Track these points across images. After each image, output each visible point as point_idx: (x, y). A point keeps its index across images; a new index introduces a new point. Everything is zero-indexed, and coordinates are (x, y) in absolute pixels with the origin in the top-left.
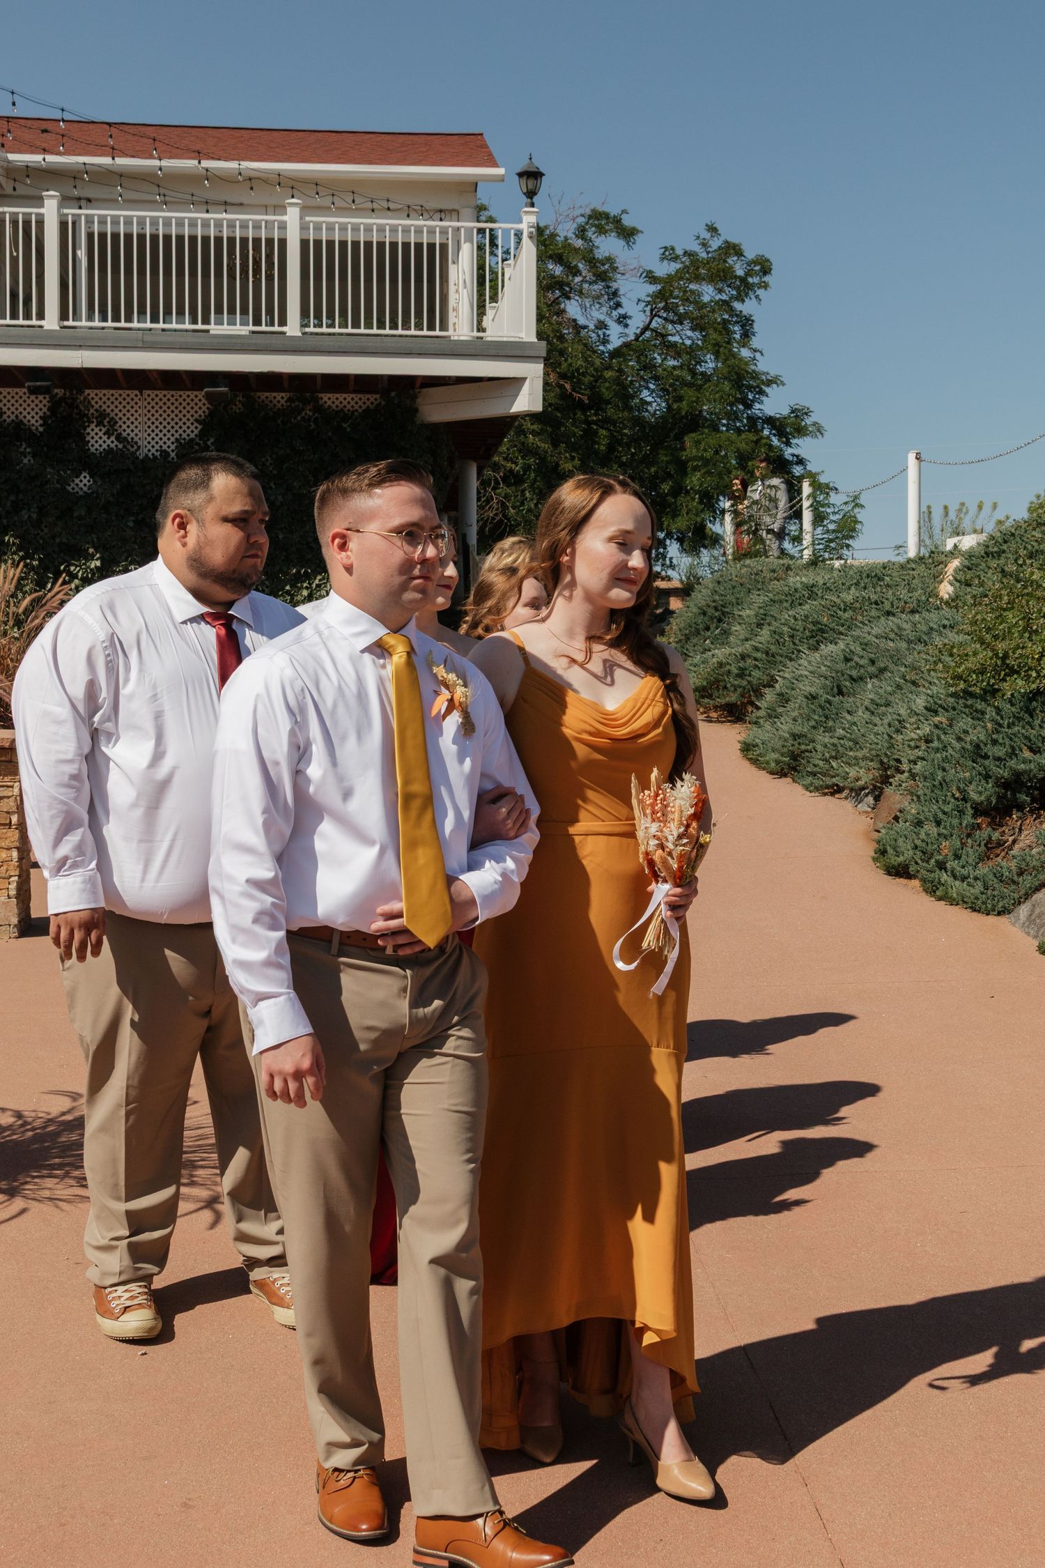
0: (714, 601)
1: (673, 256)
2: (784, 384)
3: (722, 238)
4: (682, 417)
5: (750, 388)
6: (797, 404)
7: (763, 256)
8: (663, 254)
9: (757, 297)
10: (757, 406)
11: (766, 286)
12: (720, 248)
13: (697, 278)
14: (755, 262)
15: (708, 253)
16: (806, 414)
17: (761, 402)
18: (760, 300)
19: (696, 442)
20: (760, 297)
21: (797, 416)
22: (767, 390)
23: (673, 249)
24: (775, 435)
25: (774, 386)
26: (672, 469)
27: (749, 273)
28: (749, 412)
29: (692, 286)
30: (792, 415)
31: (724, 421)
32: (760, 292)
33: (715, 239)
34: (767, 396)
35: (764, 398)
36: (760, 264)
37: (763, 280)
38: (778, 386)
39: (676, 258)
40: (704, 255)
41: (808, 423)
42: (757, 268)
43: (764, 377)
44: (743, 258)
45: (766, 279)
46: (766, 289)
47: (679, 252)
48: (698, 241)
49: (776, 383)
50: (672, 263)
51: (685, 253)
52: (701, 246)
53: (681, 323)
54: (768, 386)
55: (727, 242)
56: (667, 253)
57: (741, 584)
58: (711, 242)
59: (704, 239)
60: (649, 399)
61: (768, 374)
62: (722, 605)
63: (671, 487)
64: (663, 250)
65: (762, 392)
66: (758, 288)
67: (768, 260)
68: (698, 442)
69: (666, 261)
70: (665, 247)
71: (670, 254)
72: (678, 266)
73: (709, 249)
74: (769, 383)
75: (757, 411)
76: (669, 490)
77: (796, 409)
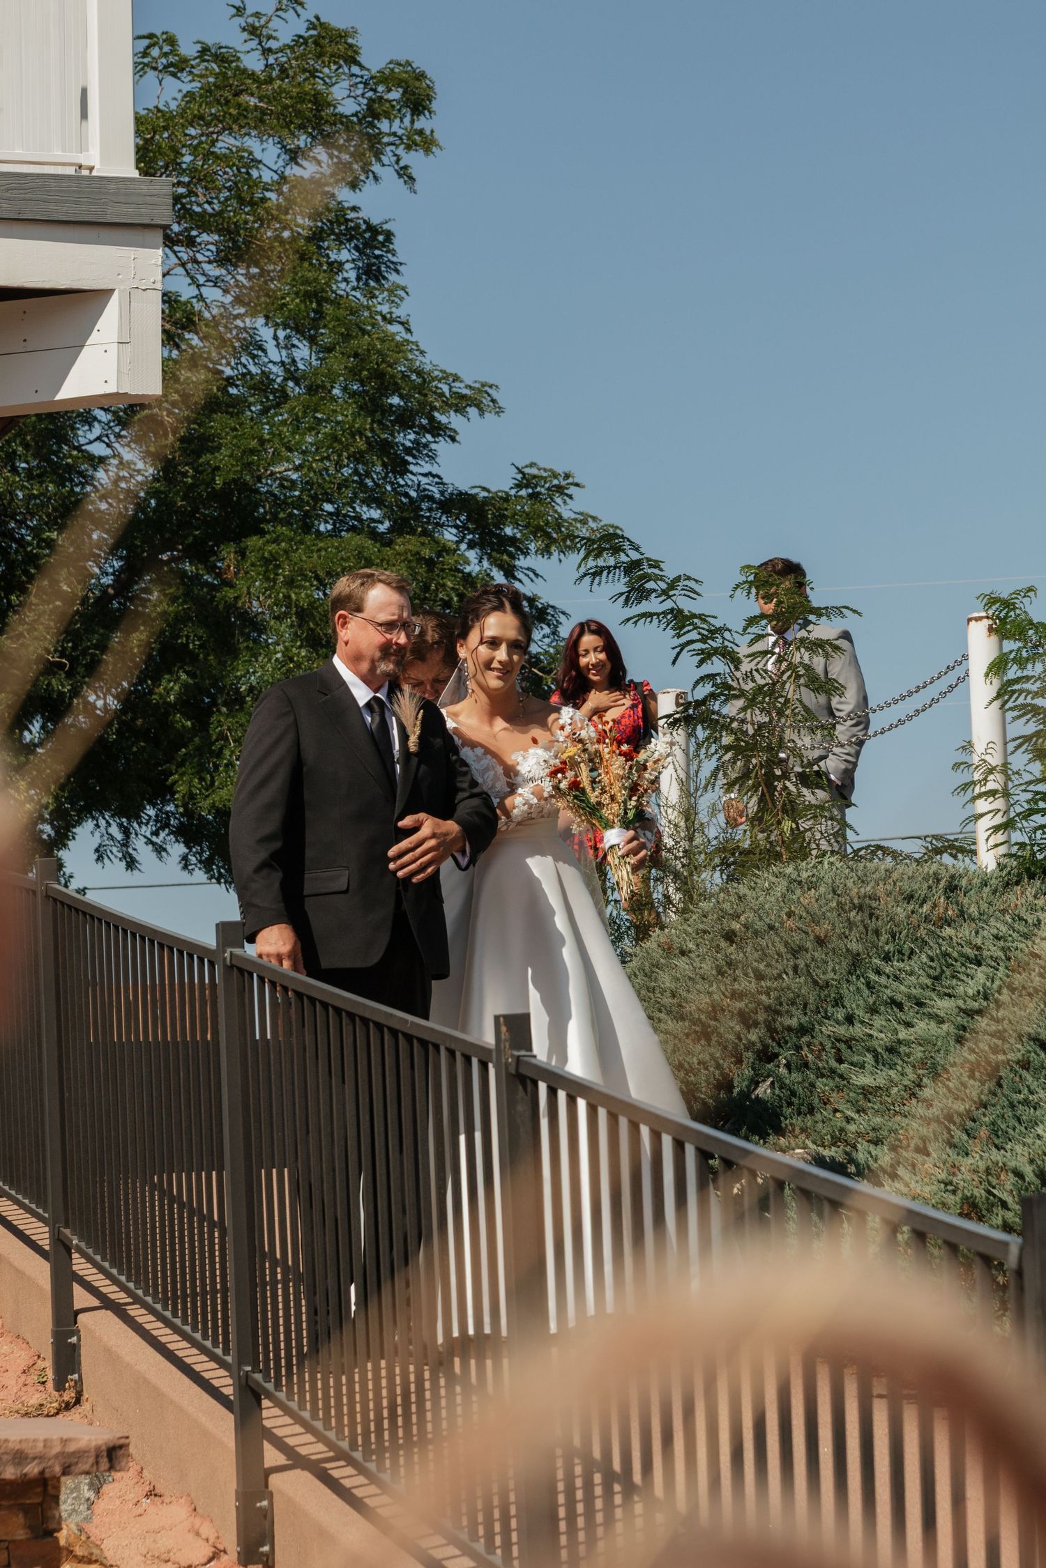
0: (735, 995)
1: (171, 59)
2: (499, 411)
3: (308, 14)
4: (215, 495)
5: (405, 420)
6: (532, 465)
7: (408, 63)
8: (145, 54)
9: (404, 173)
10: (419, 466)
11: (426, 143)
12: (300, 40)
13: (241, 120)
14: (387, 78)
15: (267, 52)
16: (560, 489)
17: (432, 458)
18: (411, 178)
19: (267, 562)
20: (414, 172)
21: (534, 496)
22: (452, 419)
23: (171, 41)
24: (471, 546)
25: (472, 411)
26: (192, 637)
27: (374, 111)
28: (402, 482)
29: (226, 143)
30: (523, 492)
31: (329, 507)
32: (413, 159)
33: (290, 15)
34: (453, 439)
35: (442, 447)
36: (400, 83)
37: (418, 125)
38: (482, 412)
39: (178, 67)
40: (253, 62)
41: (567, 514)
42: (395, 95)
43: (445, 389)
44: (355, 70)
45: (422, 123)
46: (428, 151)
47: (188, 49)
48: (241, 21)
49: (478, 406)
50: (169, 80)
51: (205, 50)
52: (245, 35)
53: (191, 243)
54: (460, 410)
55: (317, 24)
56: (155, 52)
57: (820, 942)
58: (275, 23)
59: (257, 15)
60: (98, 449)
61: (456, 378)
62: (768, 1009)
63: (185, 686)
64: (146, 42)
65: (437, 430)
66: (408, 148)
67: (421, 76)
68: (270, 564)
69: (151, 74)
70: (151, 36)
71: (165, 55)
72: (187, 84)
73: (273, 44)
74: (460, 403)
75: (424, 480)
76: (179, 696)
77: (534, 477)
